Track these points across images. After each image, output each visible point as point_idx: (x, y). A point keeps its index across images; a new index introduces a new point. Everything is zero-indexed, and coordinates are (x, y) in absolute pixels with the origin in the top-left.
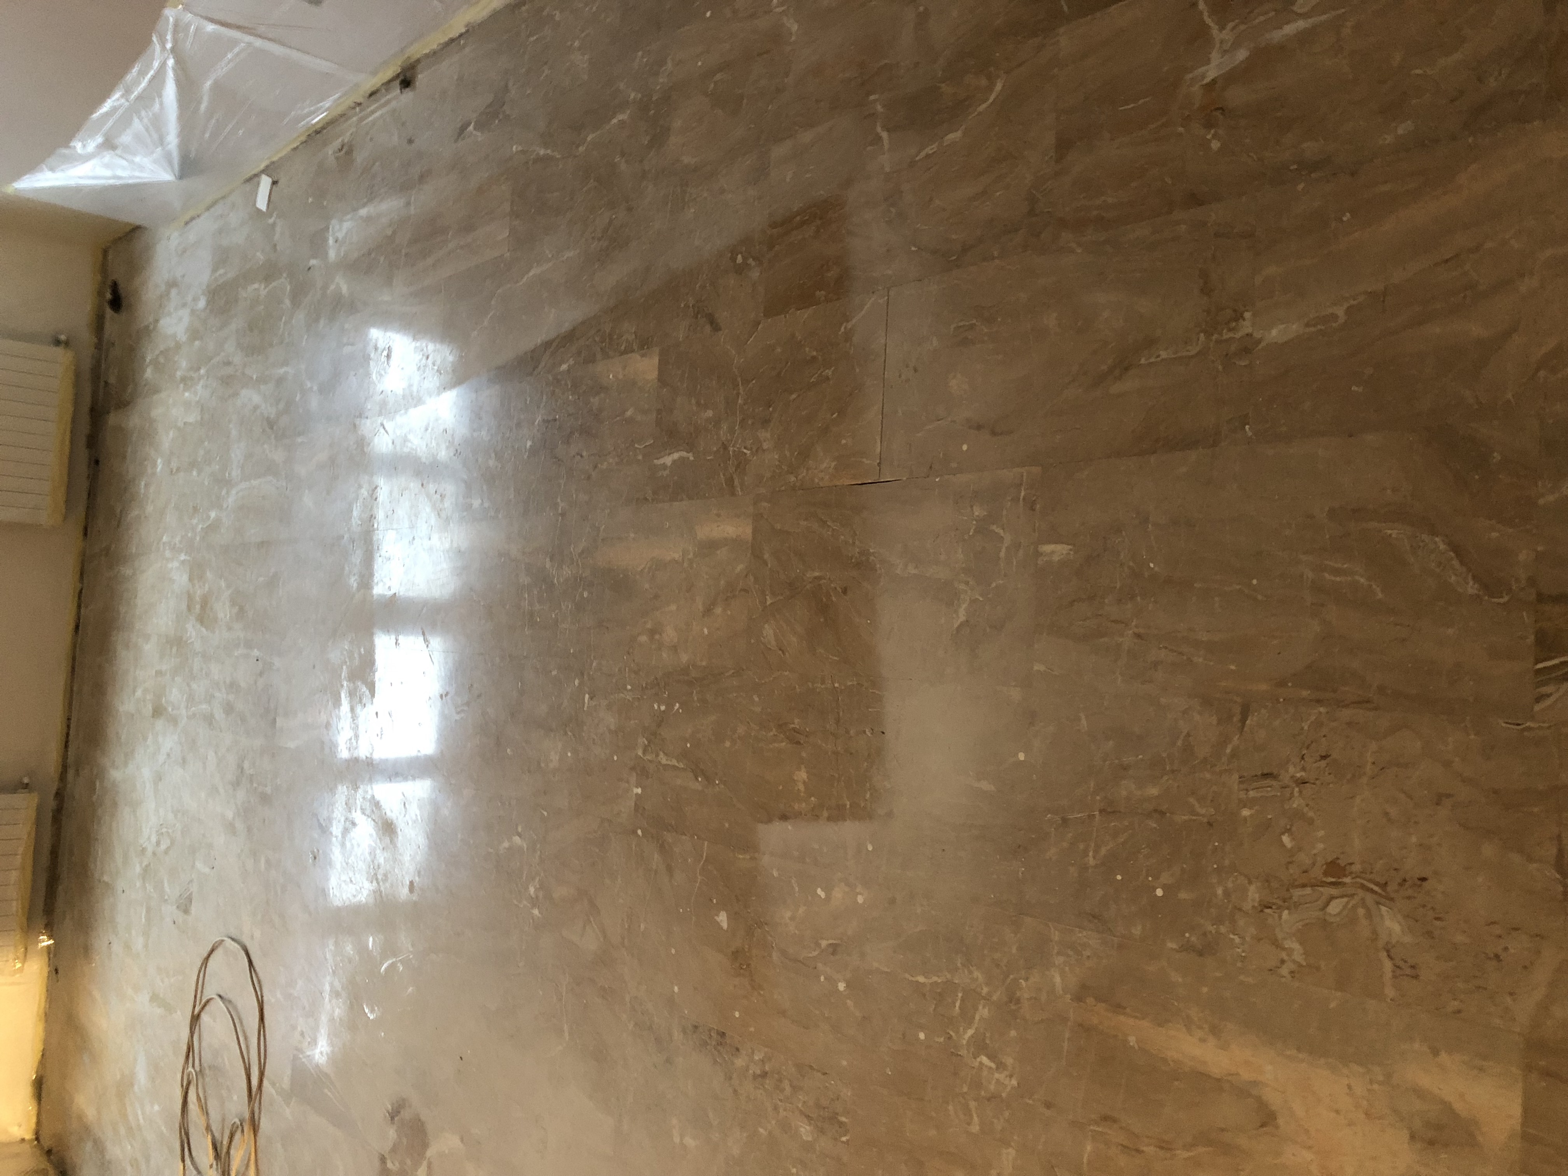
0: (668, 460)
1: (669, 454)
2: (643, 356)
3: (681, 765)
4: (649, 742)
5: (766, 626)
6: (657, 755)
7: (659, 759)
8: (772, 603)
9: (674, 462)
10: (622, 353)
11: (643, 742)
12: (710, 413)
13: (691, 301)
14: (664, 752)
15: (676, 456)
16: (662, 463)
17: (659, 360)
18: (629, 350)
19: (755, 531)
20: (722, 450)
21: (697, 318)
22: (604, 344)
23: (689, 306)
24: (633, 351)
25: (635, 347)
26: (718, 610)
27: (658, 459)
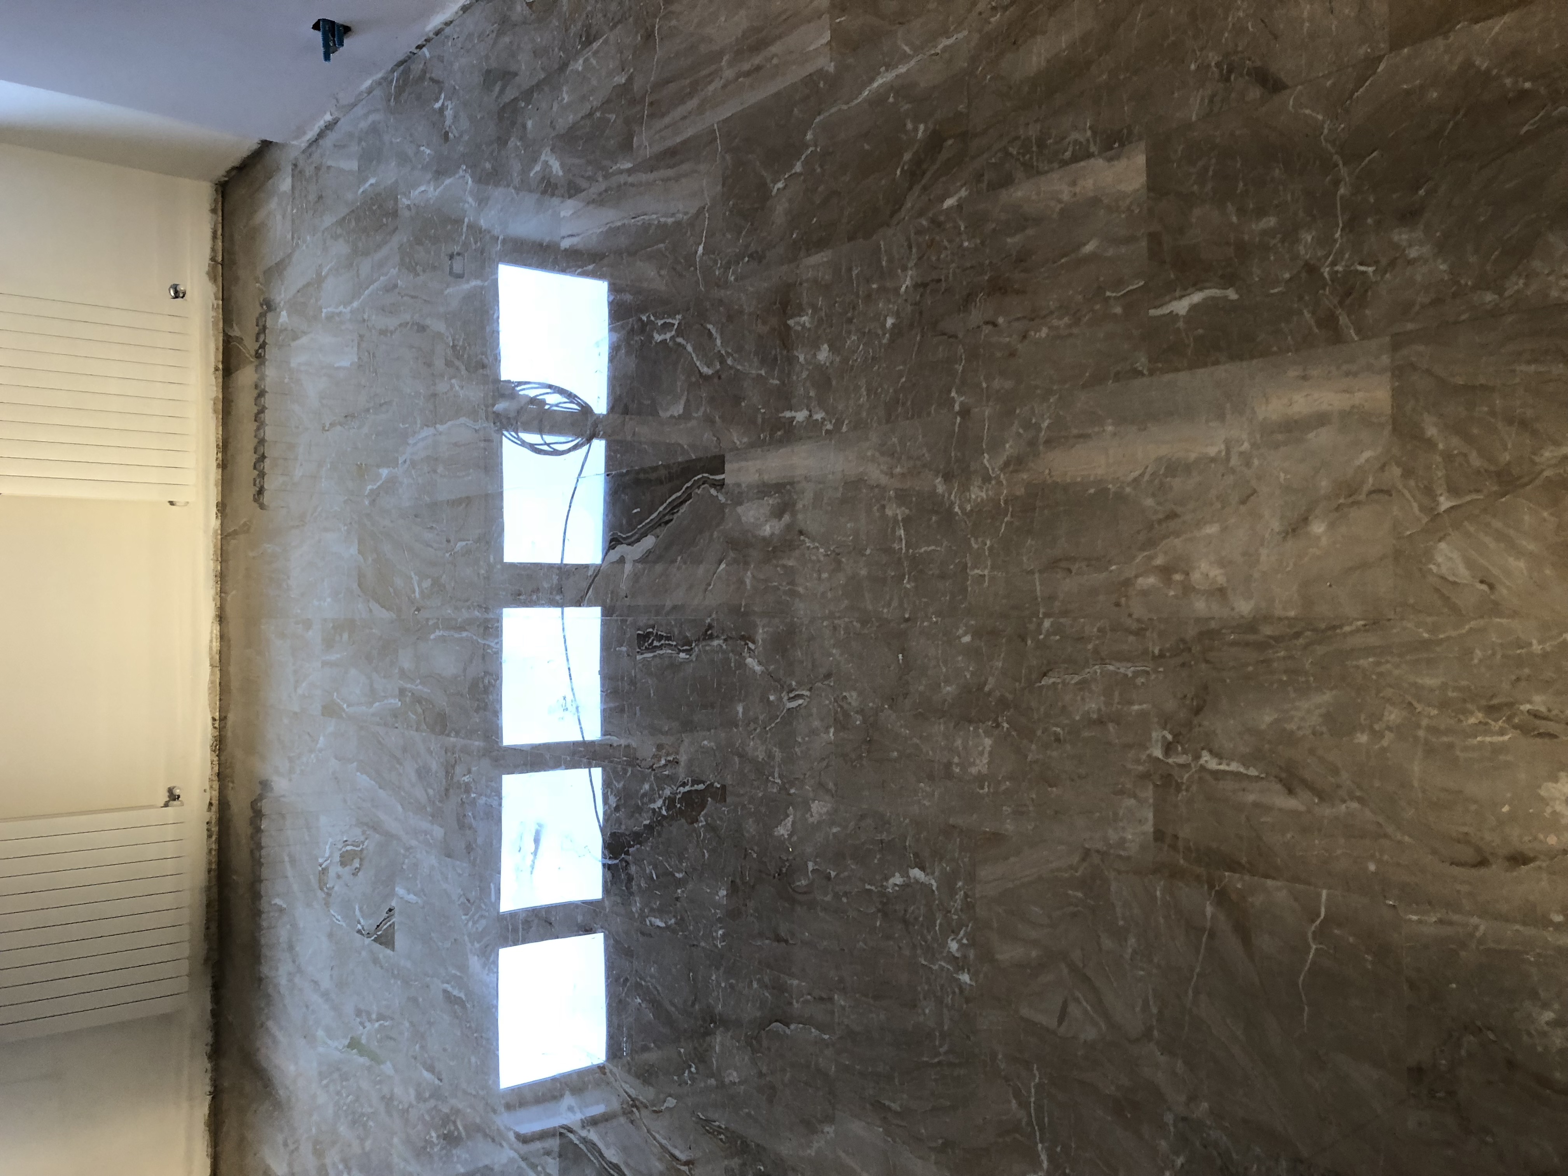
0: (1181, 306)
1: (1181, 297)
2: (1110, 160)
3: (1253, 772)
4: (1175, 736)
5: (1442, 545)
6: (1197, 757)
7: (1202, 761)
8: (1452, 508)
9: (1194, 308)
10: (1064, 163)
11: (1164, 737)
12: (1270, 222)
13: (1213, 58)
14: (1211, 751)
15: (1197, 297)
16: (1168, 311)
17: (1148, 160)
18: (1082, 154)
19: (1398, 394)
20: (1304, 275)
21: (1228, 80)
22: (1028, 157)
23: (1209, 66)
24: (1089, 156)
25: (1093, 149)
26: (1318, 528)
27: (1155, 307)
